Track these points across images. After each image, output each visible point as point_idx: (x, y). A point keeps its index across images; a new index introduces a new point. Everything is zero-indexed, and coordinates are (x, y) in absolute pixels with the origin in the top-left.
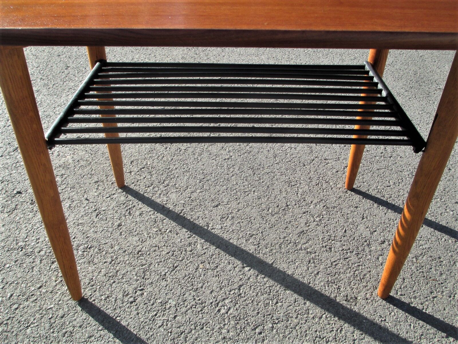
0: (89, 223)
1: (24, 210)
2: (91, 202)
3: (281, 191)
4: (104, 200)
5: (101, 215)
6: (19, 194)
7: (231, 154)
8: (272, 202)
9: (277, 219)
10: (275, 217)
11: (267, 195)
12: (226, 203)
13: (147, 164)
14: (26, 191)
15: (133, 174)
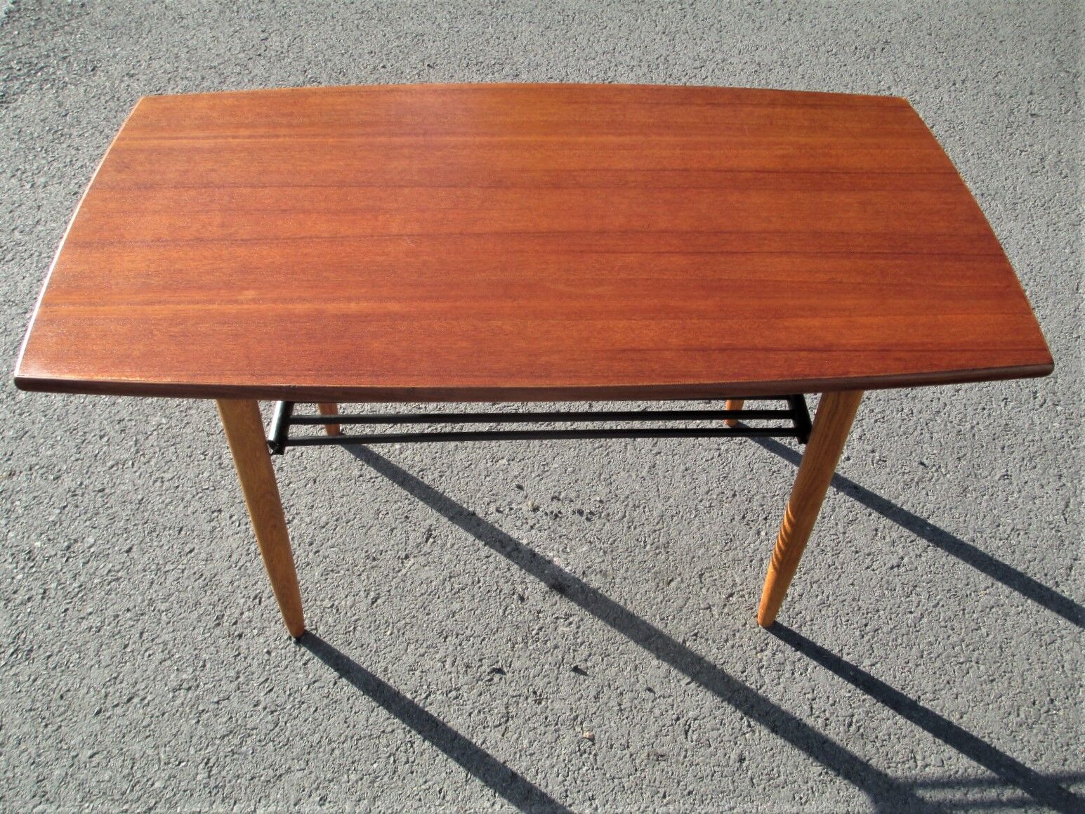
0: (679, 754)
1: (529, 719)
2: (659, 697)
3: (1028, 659)
4: (685, 691)
5: (693, 731)
6: (497, 673)
7: (901, 553)
8: (1020, 692)
9: (1040, 737)
10: (1035, 731)
11: (1004, 672)
12: (932, 696)
13: (734, 585)
14: (510, 666)
15: (715, 611)
